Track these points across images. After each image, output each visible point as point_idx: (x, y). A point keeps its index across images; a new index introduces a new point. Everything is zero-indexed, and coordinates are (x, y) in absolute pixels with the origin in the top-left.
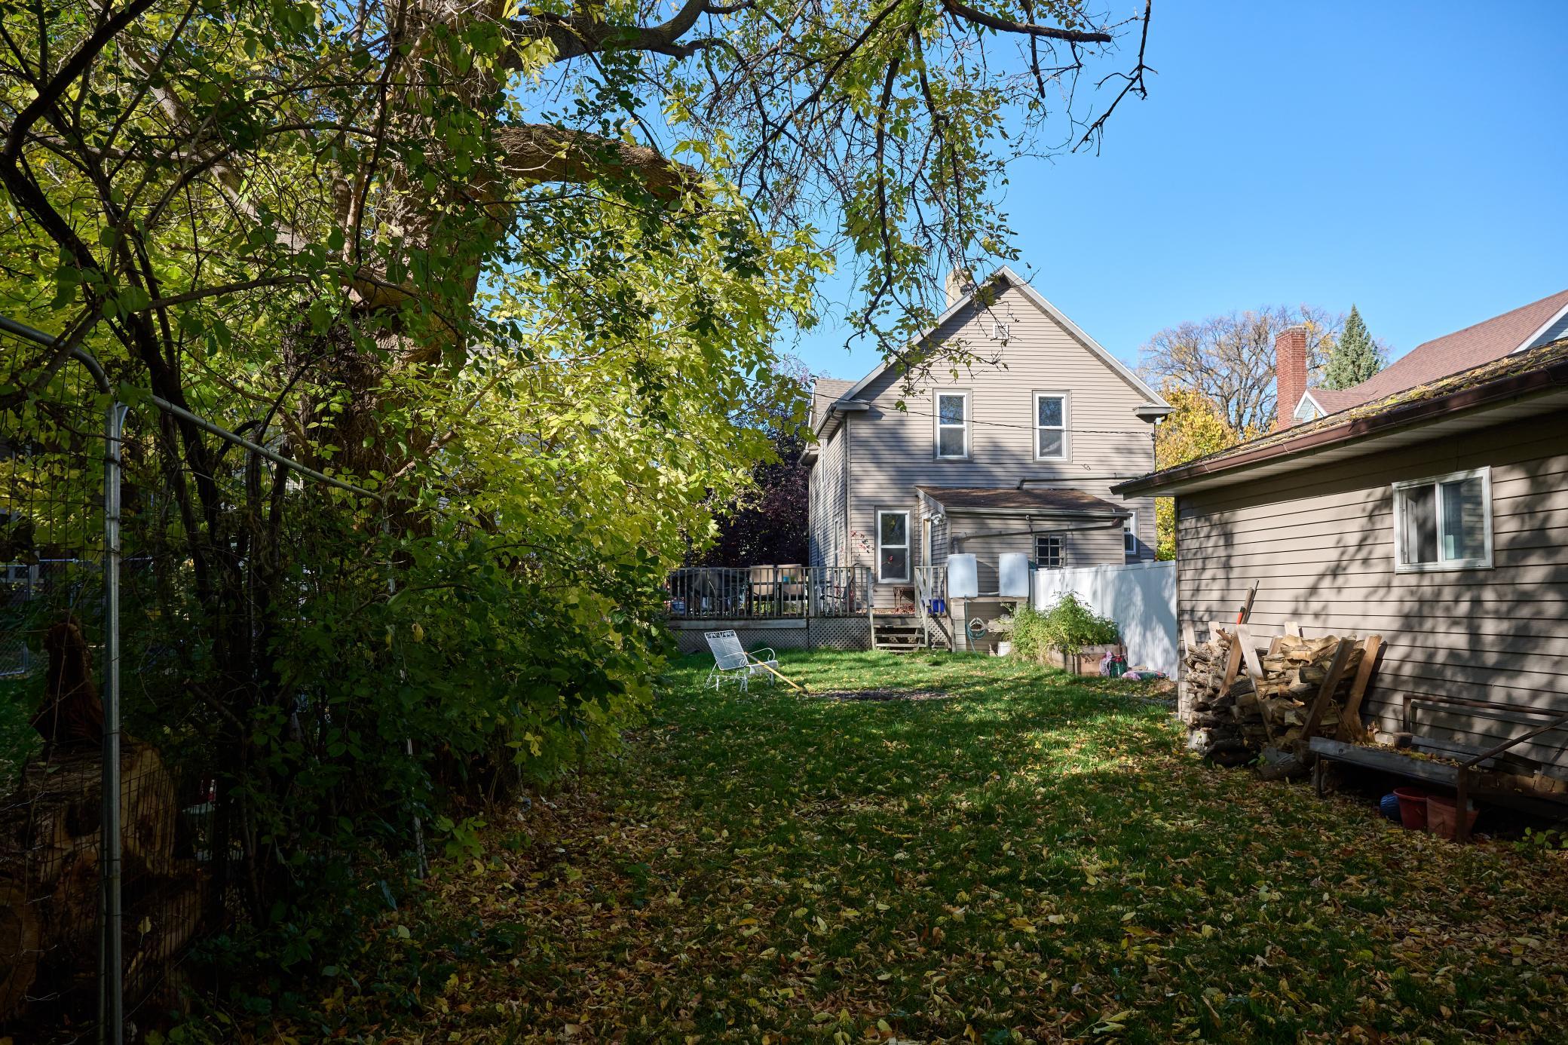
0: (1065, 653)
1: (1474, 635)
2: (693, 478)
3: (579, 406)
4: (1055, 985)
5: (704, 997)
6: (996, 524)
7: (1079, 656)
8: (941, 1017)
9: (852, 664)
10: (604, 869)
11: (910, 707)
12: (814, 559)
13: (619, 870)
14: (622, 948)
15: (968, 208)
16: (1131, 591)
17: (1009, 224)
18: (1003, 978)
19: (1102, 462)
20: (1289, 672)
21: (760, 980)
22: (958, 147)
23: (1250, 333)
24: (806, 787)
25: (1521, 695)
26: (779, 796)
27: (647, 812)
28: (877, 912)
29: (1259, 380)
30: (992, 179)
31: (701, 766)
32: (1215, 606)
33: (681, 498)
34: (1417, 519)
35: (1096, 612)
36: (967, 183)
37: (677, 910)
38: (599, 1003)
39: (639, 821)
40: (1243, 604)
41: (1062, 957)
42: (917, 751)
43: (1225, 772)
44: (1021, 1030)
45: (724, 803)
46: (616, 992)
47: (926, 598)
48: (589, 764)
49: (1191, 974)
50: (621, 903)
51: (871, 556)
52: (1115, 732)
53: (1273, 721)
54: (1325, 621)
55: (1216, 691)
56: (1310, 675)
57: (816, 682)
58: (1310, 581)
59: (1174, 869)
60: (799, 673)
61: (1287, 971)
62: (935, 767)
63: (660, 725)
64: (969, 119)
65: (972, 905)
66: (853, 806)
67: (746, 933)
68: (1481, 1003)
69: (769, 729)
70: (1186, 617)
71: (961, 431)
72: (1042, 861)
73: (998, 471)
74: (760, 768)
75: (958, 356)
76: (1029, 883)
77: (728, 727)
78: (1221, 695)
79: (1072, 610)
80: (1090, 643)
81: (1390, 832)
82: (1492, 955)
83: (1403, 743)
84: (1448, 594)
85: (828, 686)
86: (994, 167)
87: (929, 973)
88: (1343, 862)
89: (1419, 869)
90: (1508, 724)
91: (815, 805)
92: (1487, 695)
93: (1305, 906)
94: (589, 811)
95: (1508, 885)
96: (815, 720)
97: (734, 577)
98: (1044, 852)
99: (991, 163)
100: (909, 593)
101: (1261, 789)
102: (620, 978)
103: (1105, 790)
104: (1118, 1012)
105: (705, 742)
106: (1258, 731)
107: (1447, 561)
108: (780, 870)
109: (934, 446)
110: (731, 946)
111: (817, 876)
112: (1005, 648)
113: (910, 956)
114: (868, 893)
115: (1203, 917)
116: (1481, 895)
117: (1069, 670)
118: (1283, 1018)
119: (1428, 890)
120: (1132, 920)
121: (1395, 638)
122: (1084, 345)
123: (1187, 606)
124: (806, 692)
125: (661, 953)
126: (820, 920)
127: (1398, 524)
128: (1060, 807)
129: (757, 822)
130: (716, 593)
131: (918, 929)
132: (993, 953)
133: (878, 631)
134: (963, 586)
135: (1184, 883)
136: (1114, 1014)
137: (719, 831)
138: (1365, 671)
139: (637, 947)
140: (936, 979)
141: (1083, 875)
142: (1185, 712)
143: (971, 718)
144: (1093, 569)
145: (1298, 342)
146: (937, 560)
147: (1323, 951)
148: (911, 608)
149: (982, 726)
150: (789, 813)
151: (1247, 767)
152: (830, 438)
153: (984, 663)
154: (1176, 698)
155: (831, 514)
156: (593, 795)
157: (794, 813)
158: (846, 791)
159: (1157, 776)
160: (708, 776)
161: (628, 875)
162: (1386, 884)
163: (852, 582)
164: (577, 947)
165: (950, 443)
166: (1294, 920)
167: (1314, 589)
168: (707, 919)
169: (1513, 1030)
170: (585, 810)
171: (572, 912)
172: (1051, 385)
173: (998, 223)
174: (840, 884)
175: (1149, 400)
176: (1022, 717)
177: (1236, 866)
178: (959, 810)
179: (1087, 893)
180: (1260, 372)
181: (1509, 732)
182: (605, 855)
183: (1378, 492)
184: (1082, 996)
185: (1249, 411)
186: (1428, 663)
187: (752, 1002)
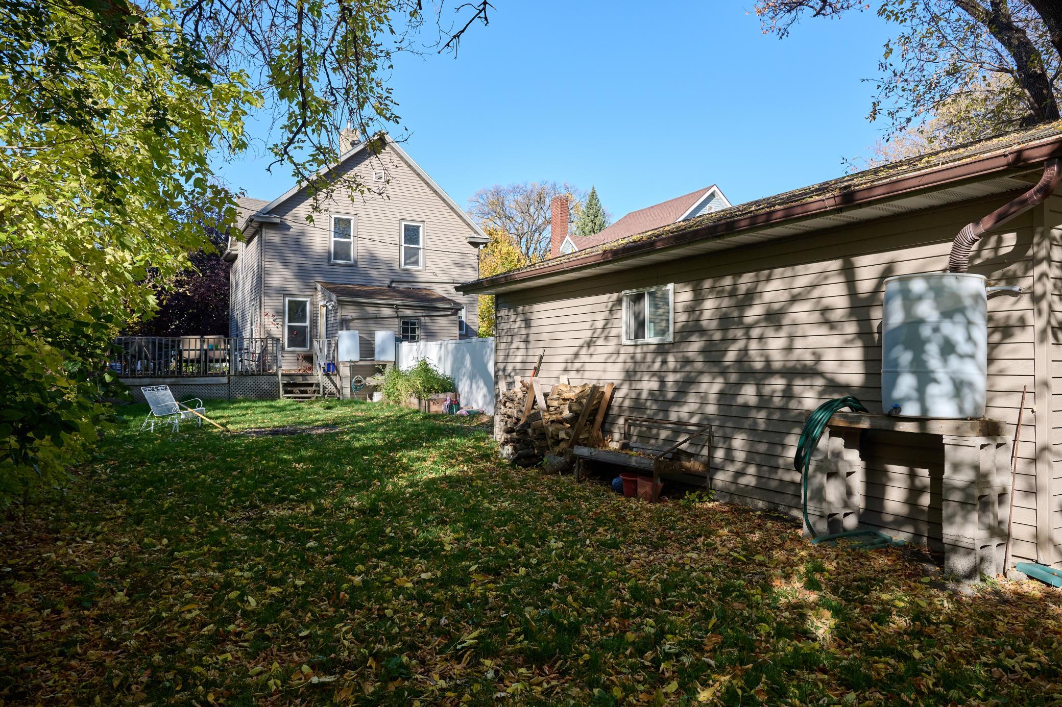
0: (419, 398)
1: (662, 382)
2: (139, 258)
3: (27, 189)
4: (429, 620)
5: (154, 672)
6: (372, 310)
7: (429, 400)
8: (348, 656)
9: (265, 409)
10: (52, 581)
11: (312, 439)
12: (233, 332)
13: (68, 581)
14: (74, 643)
15: (364, 80)
16: (463, 357)
17: (393, 97)
18: (393, 621)
19: (445, 271)
20: (562, 407)
21: (202, 651)
22: (359, 34)
23: (535, 196)
24: (232, 501)
25: (684, 416)
26: (210, 509)
27: (92, 531)
28: (295, 587)
29: (539, 227)
30: (381, 62)
31: (140, 491)
32: (519, 366)
33: (127, 275)
34: (635, 313)
35: (440, 371)
36: (364, 62)
37: (123, 606)
38: (52, 692)
39: (84, 539)
40: (536, 365)
41: (433, 601)
42: (319, 469)
43: (524, 470)
44: (407, 655)
45: (163, 518)
46: (68, 680)
47: (321, 361)
48: (33, 496)
49: (515, 600)
50: (70, 607)
51: (280, 330)
52: (456, 450)
53: (552, 437)
54: (583, 375)
55: (518, 419)
56: (574, 408)
57: (236, 423)
58: (575, 350)
59: (499, 534)
60: (222, 417)
61: (571, 590)
62: (332, 479)
63: (101, 461)
64: (367, 15)
65: (367, 573)
66: (271, 512)
67: (188, 616)
68: (674, 594)
69: (199, 459)
70: (501, 373)
71: (350, 243)
72: (414, 538)
73: (373, 273)
74: (193, 489)
75: (354, 186)
76: (406, 553)
77: (163, 459)
78: (521, 422)
79: (425, 370)
80: (437, 392)
81: (618, 500)
82: (676, 565)
83: (625, 446)
84: (649, 358)
85: (246, 426)
86: (383, 54)
87: (338, 626)
88: (595, 520)
89: (635, 520)
90: (677, 433)
91: (241, 514)
92: (667, 416)
93: (577, 549)
94: (35, 534)
95: (680, 525)
96: (237, 451)
97: (167, 345)
98: (415, 531)
99: (381, 52)
100: (309, 358)
101: (546, 480)
102: (72, 668)
103: (452, 487)
104: (471, 632)
105: (144, 472)
106: (543, 444)
107: (650, 338)
108: (215, 565)
109: (329, 253)
110: (176, 628)
111: (245, 566)
112: (377, 397)
113: (323, 616)
114: (288, 574)
115: (519, 563)
116: (667, 531)
117: (422, 410)
118: (572, 619)
119: (641, 531)
120: (476, 570)
121: (621, 384)
122: (435, 192)
123: (501, 366)
124: (228, 431)
125: (111, 643)
126: (250, 598)
127: (625, 315)
128: (423, 500)
129: (193, 530)
130: (149, 356)
131: (328, 596)
132: (385, 605)
133: (285, 385)
134: (348, 352)
135: (505, 542)
136: (469, 634)
137: (160, 540)
138: (604, 405)
139: (87, 640)
140: (344, 629)
141: (442, 545)
142: (499, 435)
143: (357, 444)
144: (439, 342)
145: (564, 204)
146: (330, 334)
147: (589, 575)
148: (310, 369)
149: (365, 450)
150: (219, 521)
151: (537, 467)
152: (248, 242)
153: (363, 407)
154: (492, 426)
155: (248, 299)
156: (38, 521)
157: (223, 521)
158: (265, 502)
159: (483, 476)
160: (147, 498)
161: (75, 583)
162: (619, 531)
163: (264, 350)
164: (27, 649)
165: (342, 251)
166: (572, 558)
167: (576, 355)
168: (152, 610)
169: (691, 606)
170: (30, 534)
171: (21, 620)
172: (413, 217)
173: (385, 94)
174: (265, 570)
175: (476, 232)
176: (392, 442)
177: (536, 529)
178: (352, 508)
179: (445, 556)
180: (540, 222)
181: (678, 437)
182: (52, 569)
183: (615, 296)
184: (447, 625)
185: (533, 246)
186: (637, 399)
187: (197, 669)
